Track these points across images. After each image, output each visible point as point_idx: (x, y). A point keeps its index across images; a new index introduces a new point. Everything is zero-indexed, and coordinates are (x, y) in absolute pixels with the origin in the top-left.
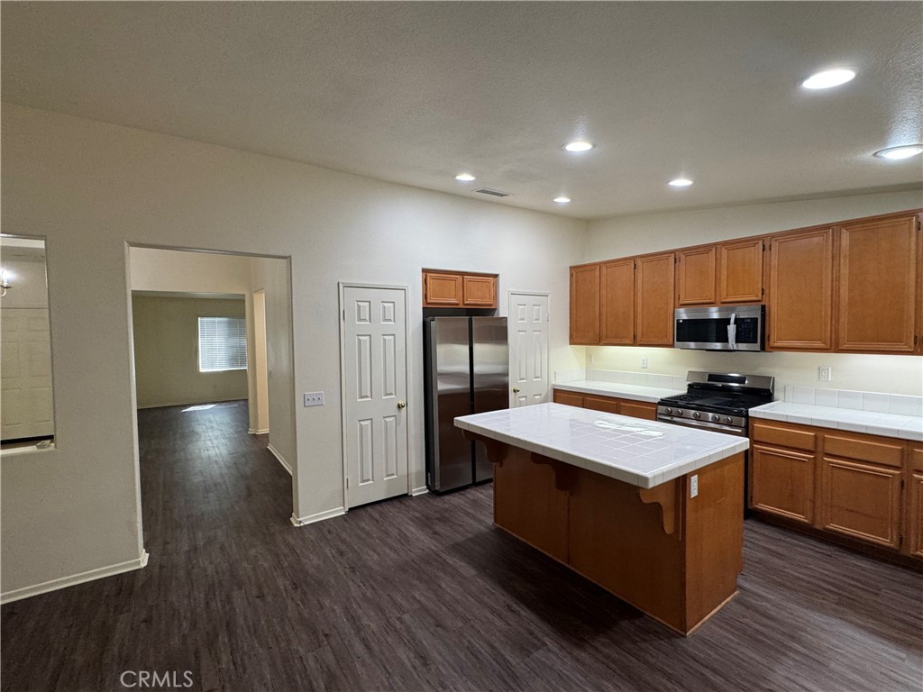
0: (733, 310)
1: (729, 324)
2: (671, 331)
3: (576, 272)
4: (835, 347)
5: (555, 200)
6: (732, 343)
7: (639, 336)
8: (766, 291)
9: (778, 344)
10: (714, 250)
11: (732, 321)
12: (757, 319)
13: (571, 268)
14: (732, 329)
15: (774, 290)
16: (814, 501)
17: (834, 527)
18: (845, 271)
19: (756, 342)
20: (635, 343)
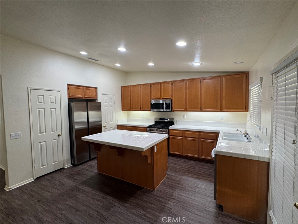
0: (165, 101)
1: (164, 104)
2: (150, 106)
3: (123, 88)
4: (186, 110)
5: (116, 65)
7: (142, 108)
8: (172, 96)
9: (175, 110)
10: (160, 84)
12: (170, 103)
13: (121, 87)
14: (164, 106)
15: (174, 95)
16: (183, 149)
17: (187, 154)
18: (188, 91)
19: (170, 109)
20: (141, 110)
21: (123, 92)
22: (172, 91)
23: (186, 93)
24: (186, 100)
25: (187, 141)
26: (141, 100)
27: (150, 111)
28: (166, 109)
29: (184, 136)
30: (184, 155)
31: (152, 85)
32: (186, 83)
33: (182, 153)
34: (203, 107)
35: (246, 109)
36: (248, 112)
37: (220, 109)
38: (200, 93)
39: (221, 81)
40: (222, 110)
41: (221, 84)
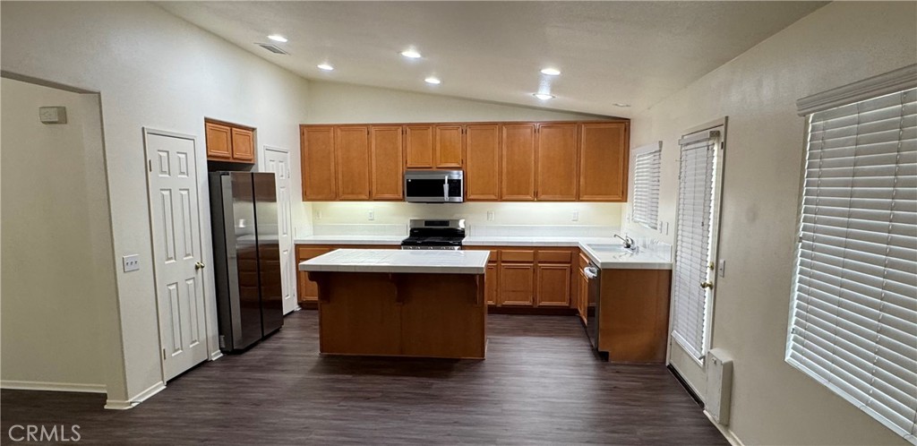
0: (447, 173)
1: (444, 183)
2: (401, 188)
3: (306, 130)
4: (501, 200)
5: (319, 66)
6: (446, 197)
7: (374, 191)
8: (464, 161)
9: (472, 197)
10: (431, 128)
11: (446, 181)
12: (460, 181)
13: (300, 126)
14: (446, 187)
15: (469, 160)
16: (496, 291)
17: (506, 303)
21: (306, 144)
22: (464, 151)
23: (501, 157)
24: (501, 173)
25: (507, 271)
26: (374, 171)
27: (403, 200)
28: (450, 195)
29: (499, 259)
30: (499, 306)
31: (408, 130)
32: (501, 131)
34: (540, 190)
35: (623, 197)
36: (626, 201)
37: (575, 196)
40: (579, 200)
41: (579, 141)
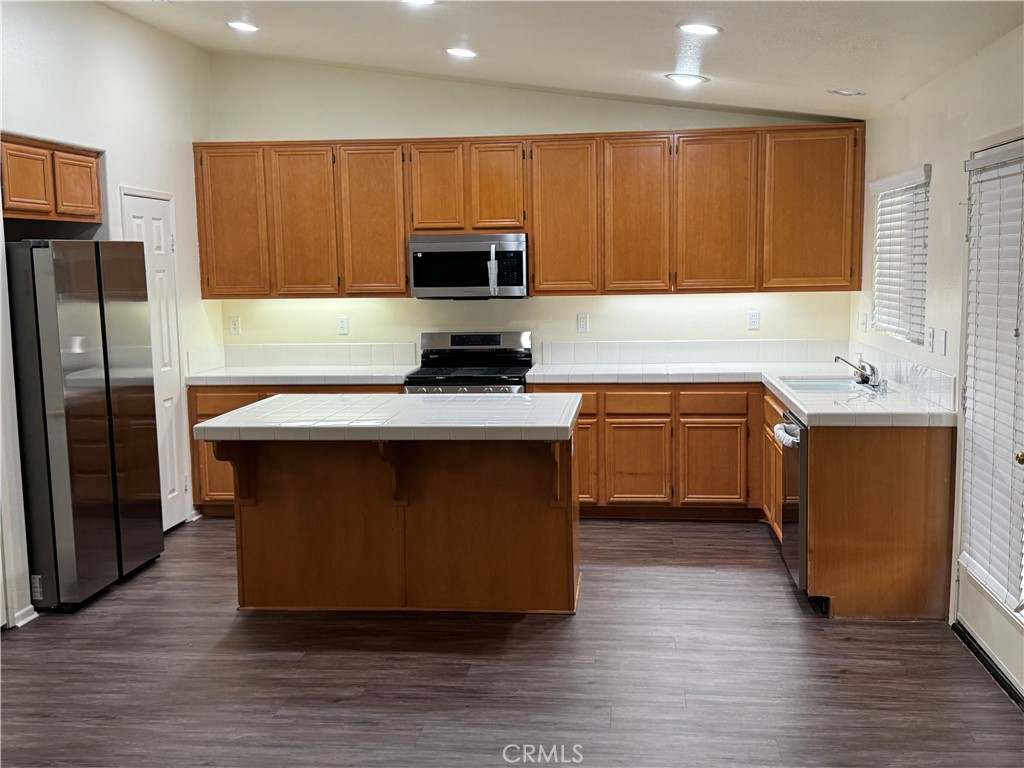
1: (489, 260)
2: (402, 269)
3: (210, 155)
4: (605, 291)
6: (493, 287)
7: (348, 280)
8: (528, 215)
9: (543, 287)
10: (461, 146)
11: (493, 255)
12: (521, 252)
14: (493, 266)
15: (537, 214)
16: (597, 474)
17: (618, 497)
18: (609, 195)
19: (520, 284)
20: (341, 292)
21: (207, 183)
22: (528, 193)
23: (602, 204)
24: (602, 238)
25: (617, 432)
26: (347, 235)
27: (406, 294)
28: (500, 283)
29: (601, 410)
30: (603, 503)
31: (415, 153)
32: (601, 152)
33: (594, 492)
34: (681, 271)
35: (852, 279)
36: (859, 289)
37: (753, 279)
38: (667, 205)
39: (760, 153)
40: (760, 286)
41: (759, 166)
